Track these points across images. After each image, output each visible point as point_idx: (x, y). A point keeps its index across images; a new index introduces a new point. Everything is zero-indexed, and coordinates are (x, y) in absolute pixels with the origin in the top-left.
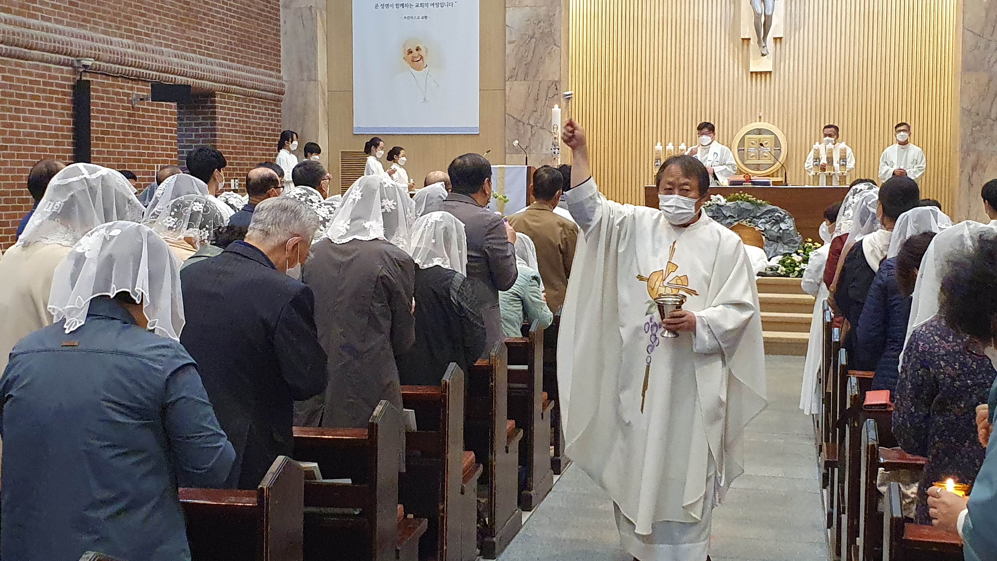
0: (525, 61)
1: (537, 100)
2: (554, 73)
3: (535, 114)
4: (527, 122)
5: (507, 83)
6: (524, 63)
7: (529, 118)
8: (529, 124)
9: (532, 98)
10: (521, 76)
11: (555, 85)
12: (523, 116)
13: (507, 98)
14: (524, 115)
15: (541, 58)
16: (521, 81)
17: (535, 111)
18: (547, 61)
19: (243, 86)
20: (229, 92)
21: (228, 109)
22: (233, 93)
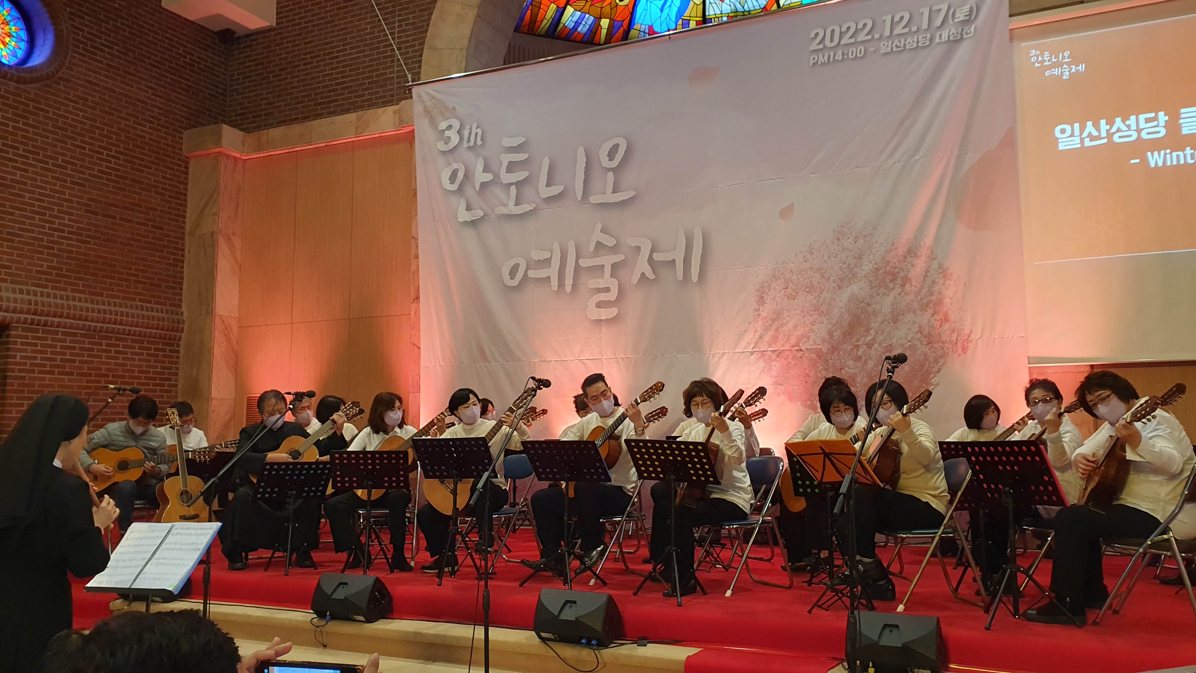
19: (80, 319)
20: (45, 325)
21: (43, 345)
22: (58, 326)
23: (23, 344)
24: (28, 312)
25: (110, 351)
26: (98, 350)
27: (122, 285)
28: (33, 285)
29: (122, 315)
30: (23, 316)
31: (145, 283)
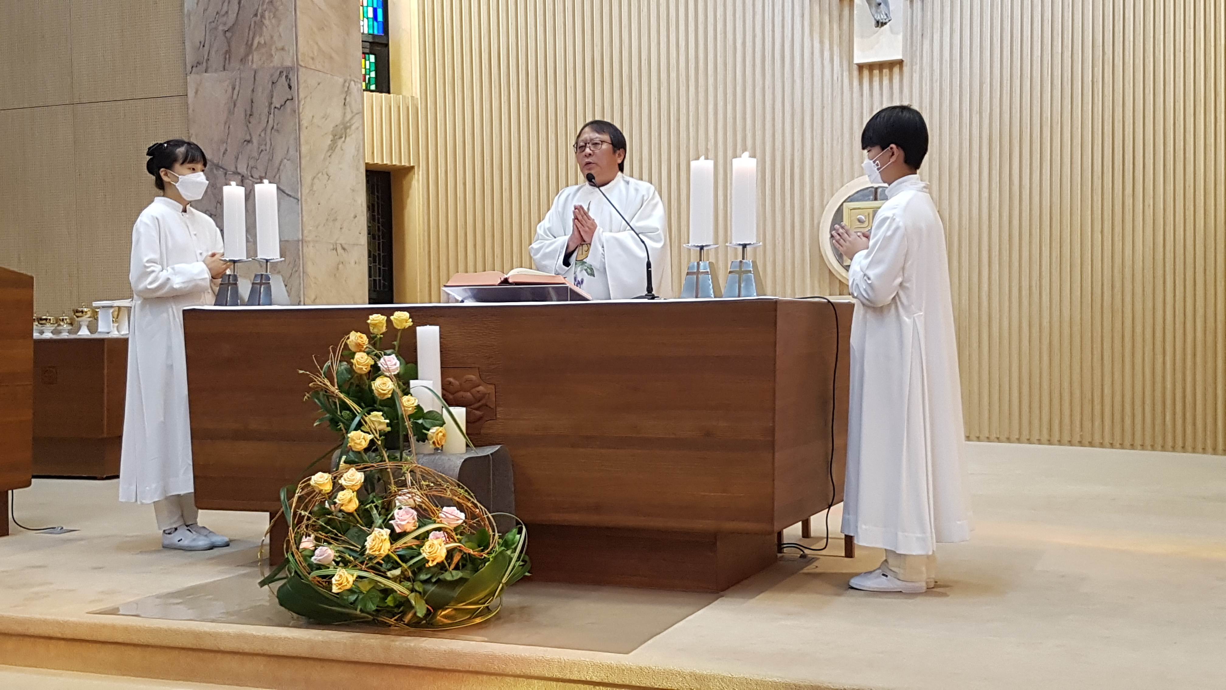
0: (225, 24)
1: (251, 115)
2: (283, 49)
3: (250, 146)
4: (233, 169)
5: (188, 77)
6: (221, 28)
7: (237, 158)
8: (236, 173)
9: (239, 113)
10: (216, 60)
11: (287, 77)
12: (224, 153)
13: (190, 111)
14: (226, 150)
15: (256, 15)
16: (216, 71)
17: (249, 142)
18: (266, 22)
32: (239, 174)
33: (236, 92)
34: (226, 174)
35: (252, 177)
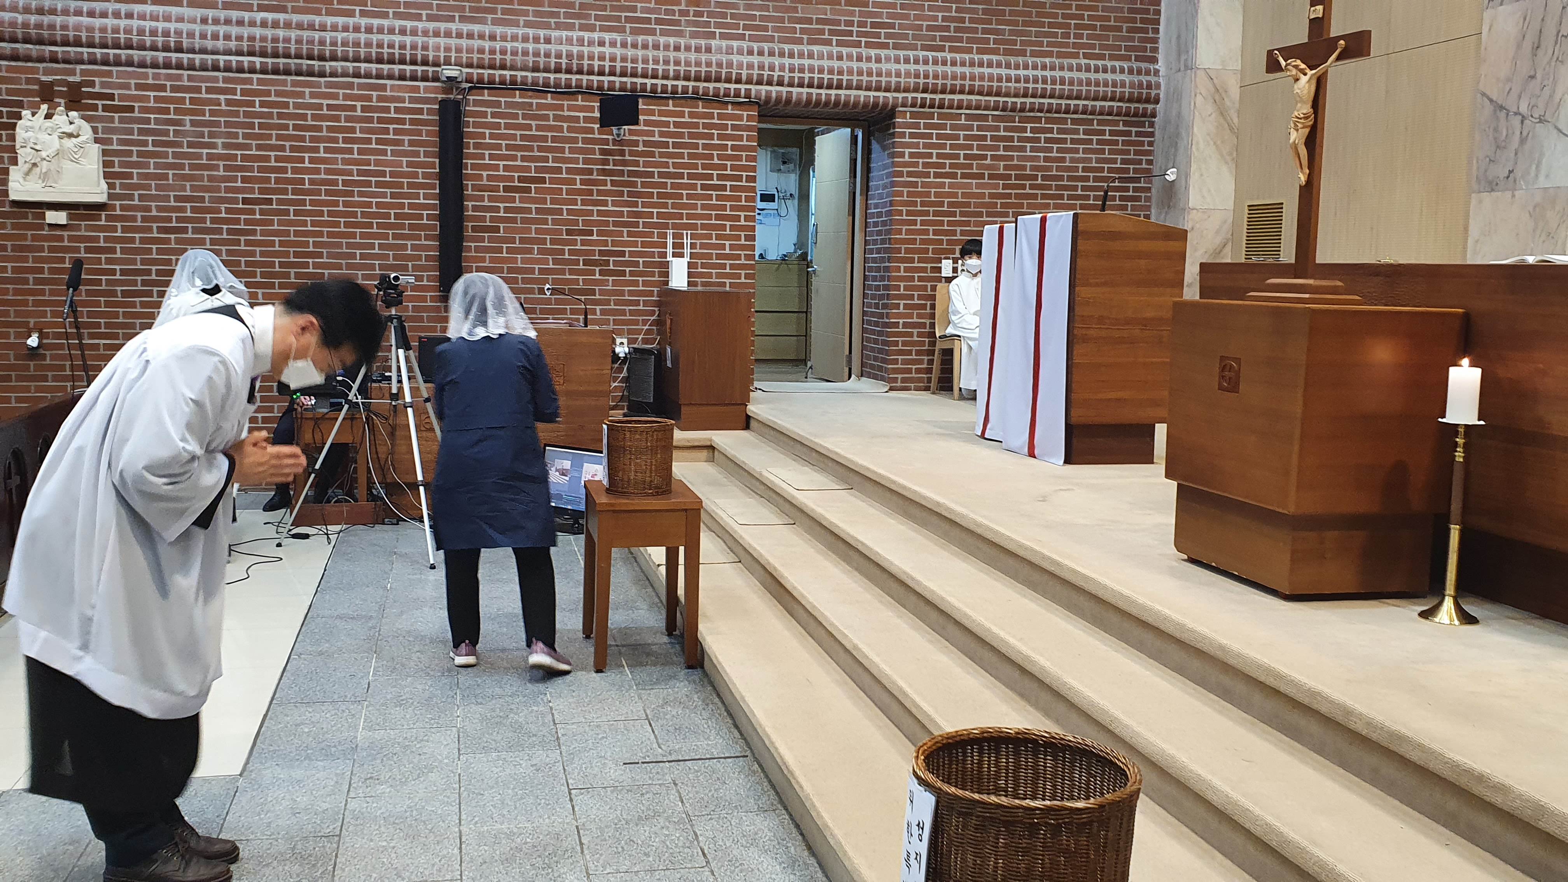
1: (1537, 47)
3: (1533, 83)
4: (1515, 108)
5: (1484, 13)
7: (1520, 97)
8: (1517, 113)
9: (1527, 46)
12: (1509, 92)
14: (1511, 89)
16: (1510, 4)
17: (1532, 77)
19: (989, 94)
20: (941, 107)
21: (939, 136)
22: (960, 107)
23: (912, 135)
24: (916, 90)
25: (1038, 140)
26: (1020, 139)
27: (1055, 35)
28: (925, 48)
29: (1054, 82)
30: (910, 96)
31: (1094, 28)
32: (1520, 114)
33: (1527, 22)
34: (1508, 114)
35: (1532, 116)
